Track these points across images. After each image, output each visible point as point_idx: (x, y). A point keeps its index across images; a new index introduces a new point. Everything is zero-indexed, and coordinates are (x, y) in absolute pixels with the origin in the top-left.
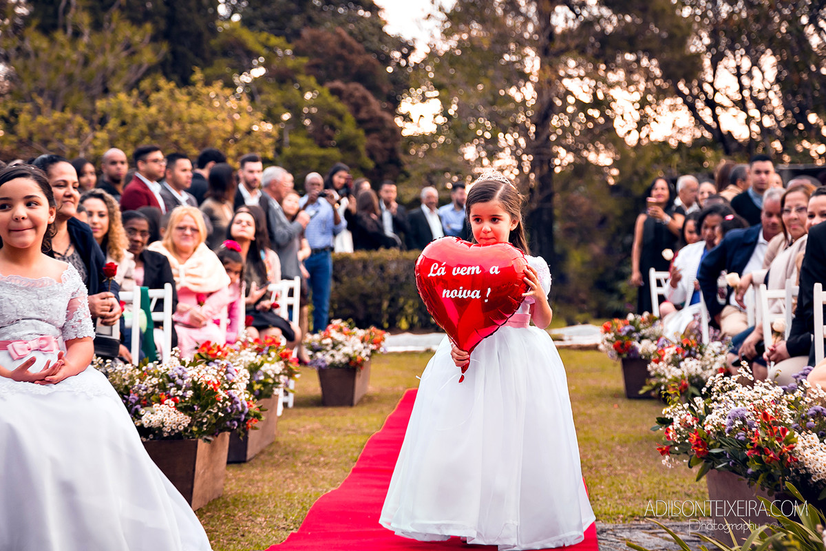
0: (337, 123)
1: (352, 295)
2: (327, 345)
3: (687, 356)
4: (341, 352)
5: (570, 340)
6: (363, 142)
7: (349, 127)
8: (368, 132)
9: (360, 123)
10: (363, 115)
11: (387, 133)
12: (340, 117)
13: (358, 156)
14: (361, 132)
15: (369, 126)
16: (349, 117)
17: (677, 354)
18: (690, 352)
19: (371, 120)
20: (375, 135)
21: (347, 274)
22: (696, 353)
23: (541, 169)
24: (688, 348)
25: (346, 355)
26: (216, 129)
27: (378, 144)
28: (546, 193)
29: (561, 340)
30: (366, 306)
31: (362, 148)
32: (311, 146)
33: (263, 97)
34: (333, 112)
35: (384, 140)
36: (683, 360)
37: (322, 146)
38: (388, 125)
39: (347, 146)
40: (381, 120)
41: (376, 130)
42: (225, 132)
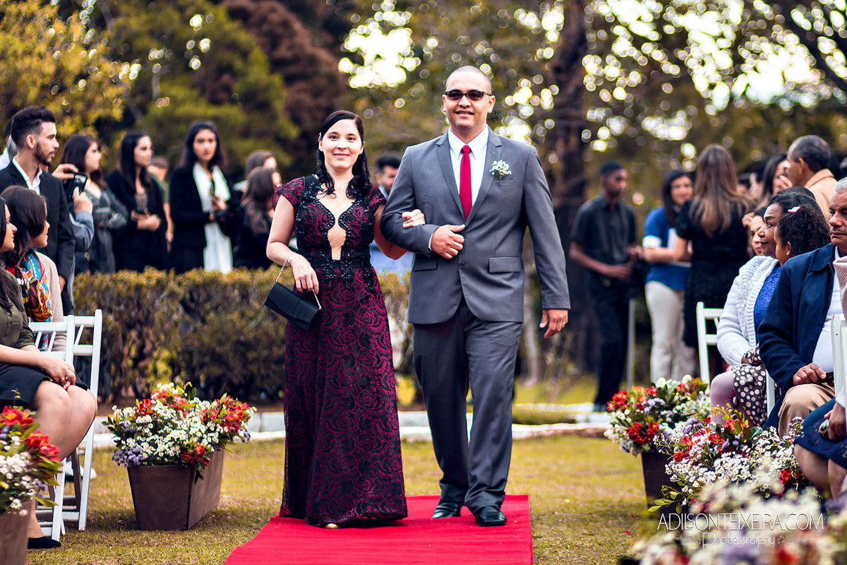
0: (238, 64)
1: (221, 343)
2: (144, 425)
3: (726, 450)
4: (168, 438)
5: (587, 421)
6: (281, 97)
7: (258, 72)
8: (289, 80)
9: (276, 65)
10: (283, 52)
11: (323, 82)
12: (245, 54)
13: (274, 118)
14: (277, 79)
15: (293, 69)
16: (258, 54)
17: (712, 446)
18: (731, 441)
19: (295, 60)
20: (300, 85)
21: (215, 309)
22: (741, 442)
23: (567, 142)
24: (729, 434)
25: (176, 442)
26: (29, 69)
27: (307, 99)
28: (574, 181)
29: (573, 421)
30: (246, 362)
31: (279, 106)
32: (196, 101)
33: (120, 21)
34: (233, 47)
35: (317, 93)
36: (719, 456)
37: (215, 102)
38: (324, 69)
39: (256, 101)
40: (313, 61)
41: (304, 77)
42: (43, 75)
